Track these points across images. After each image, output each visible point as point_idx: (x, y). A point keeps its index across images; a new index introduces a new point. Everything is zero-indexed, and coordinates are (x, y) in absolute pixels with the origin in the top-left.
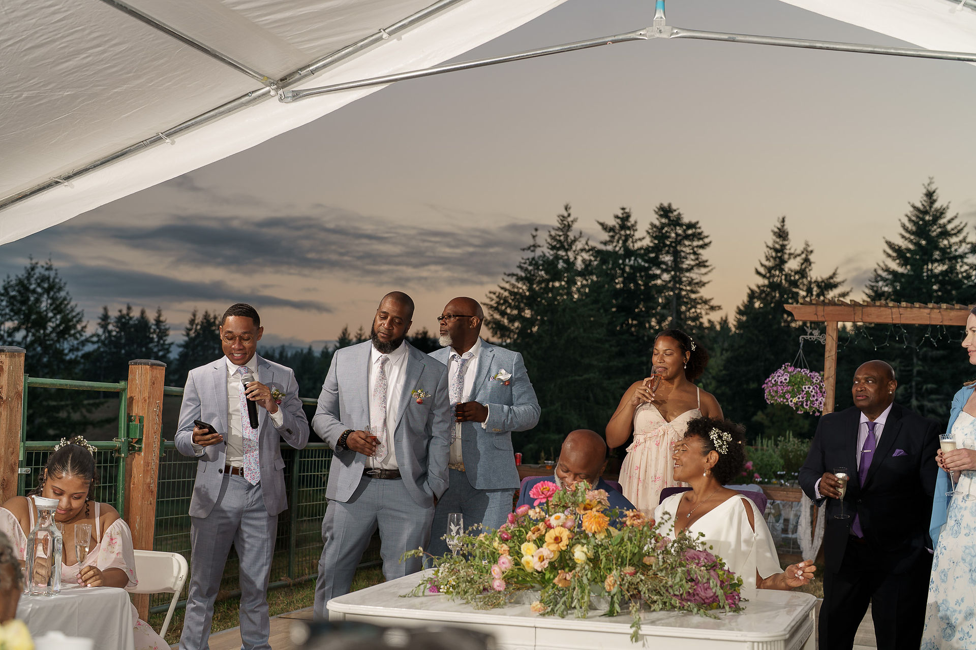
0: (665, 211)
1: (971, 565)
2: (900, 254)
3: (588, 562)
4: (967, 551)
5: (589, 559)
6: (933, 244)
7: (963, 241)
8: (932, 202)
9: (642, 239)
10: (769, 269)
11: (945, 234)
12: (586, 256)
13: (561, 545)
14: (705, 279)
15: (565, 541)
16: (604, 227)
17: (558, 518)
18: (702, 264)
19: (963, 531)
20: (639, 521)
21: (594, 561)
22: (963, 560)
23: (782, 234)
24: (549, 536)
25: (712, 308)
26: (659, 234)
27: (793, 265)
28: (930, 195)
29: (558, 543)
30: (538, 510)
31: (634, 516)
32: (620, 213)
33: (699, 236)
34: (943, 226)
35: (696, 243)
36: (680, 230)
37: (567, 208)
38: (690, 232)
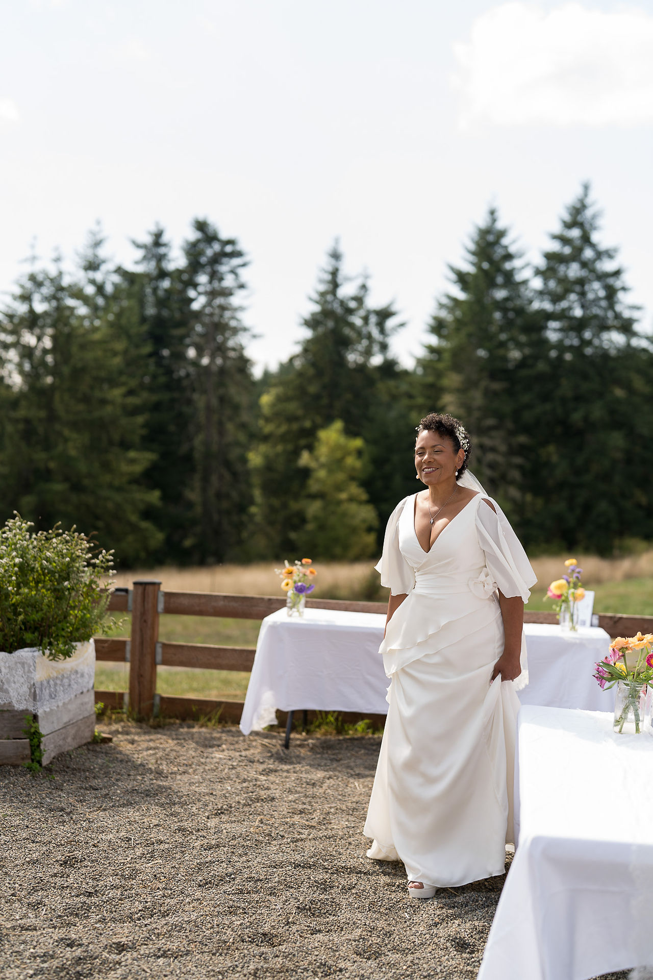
0: (201, 226)
2: (462, 279)
6: (497, 266)
7: (527, 265)
8: (494, 221)
9: (177, 260)
10: (323, 294)
11: (509, 257)
12: (116, 279)
14: (245, 303)
16: (139, 246)
18: (242, 286)
23: (336, 256)
25: (254, 336)
26: (193, 251)
28: (492, 213)
32: (153, 229)
33: (239, 254)
34: (506, 247)
35: (235, 261)
36: (217, 247)
37: (98, 223)
38: (229, 249)
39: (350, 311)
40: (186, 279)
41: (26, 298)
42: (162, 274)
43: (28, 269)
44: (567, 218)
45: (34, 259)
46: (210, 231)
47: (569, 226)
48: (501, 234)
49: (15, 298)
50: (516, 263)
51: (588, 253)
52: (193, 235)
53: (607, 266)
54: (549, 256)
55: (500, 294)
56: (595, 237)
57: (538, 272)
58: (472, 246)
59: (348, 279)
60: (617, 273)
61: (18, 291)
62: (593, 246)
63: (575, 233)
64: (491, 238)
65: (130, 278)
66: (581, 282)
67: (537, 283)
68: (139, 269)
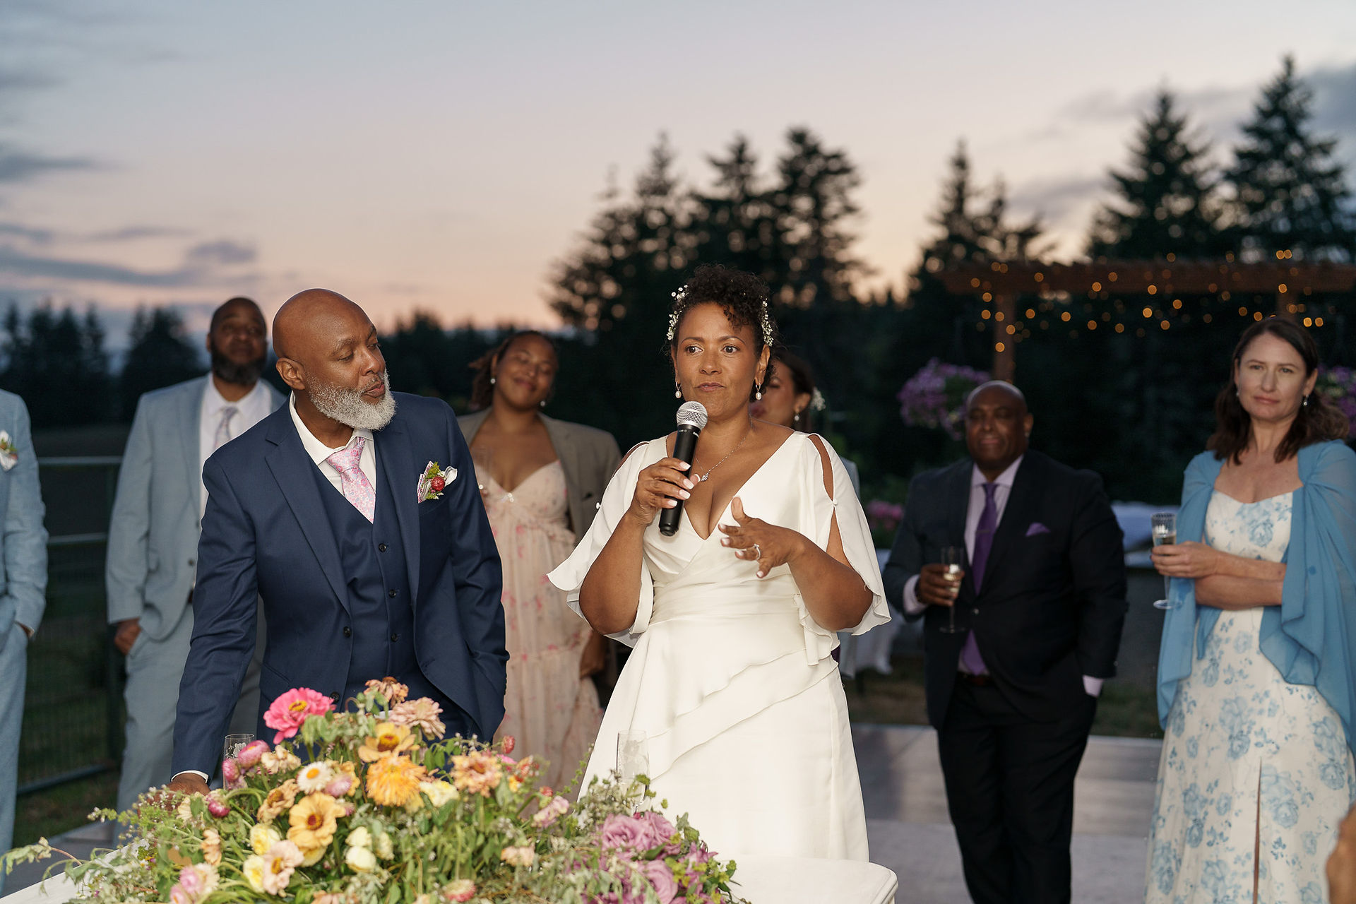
0: (798, 137)
1: (1232, 728)
2: (1128, 187)
3: (379, 869)
4: (1228, 707)
5: (383, 863)
6: (1172, 169)
7: (1213, 166)
8: (1166, 111)
9: (767, 177)
10: (947, 214)
12: (691, 206)
13: (320, 833)
15: (330, 827)
16: (716, 164)
17: (314, 775)
18: (850, 209)
19: (1223, 677)
20: (482, 778)
21: (393, 865)
22: (1222, 721)
23: (961, 164)
24: (299, 813)
26: (791, 170)
27: (977, 206)
28: (1164, 101)
29: (316, 829)
30: (280, 750)
31: (471, 768)
32: (735, 142)
33: (845, 170)
34: (1184, 147)
35: (843, 179)
36: (817, 163)
37: (664, 136)
38: (834, 165)
39: (984, 233)
40: (780, 201)
41: (607, 242)
42: (749, 198)
43: (606, 206)
44: (1265, 104)
45: (611, 195)
46: (810, 142)
47: (1265, 114)
48: (1176, 128)
49: (594, 241)
50: (1200, 164)
51: (1295, 149)
52: (787, 150)
53: (1322, 164)
54: (1241, 155)
55: (1180, 205)
56: (1304, 127)
57: (1229, 176)
58: (1140, 146)
59: (978, 194)
60: (1335, 173)
61: (597, 233)
62: (1301, 139)
63: (1276, 124)
64: (1163, 134)
65: (711, 204)
66: (1287, 186)
67: (1227, 191)
68: (722, 192)
